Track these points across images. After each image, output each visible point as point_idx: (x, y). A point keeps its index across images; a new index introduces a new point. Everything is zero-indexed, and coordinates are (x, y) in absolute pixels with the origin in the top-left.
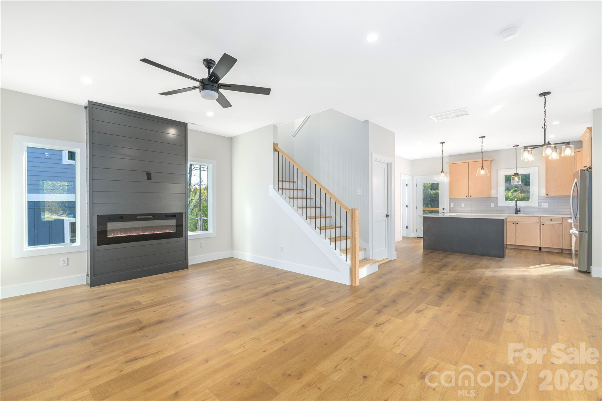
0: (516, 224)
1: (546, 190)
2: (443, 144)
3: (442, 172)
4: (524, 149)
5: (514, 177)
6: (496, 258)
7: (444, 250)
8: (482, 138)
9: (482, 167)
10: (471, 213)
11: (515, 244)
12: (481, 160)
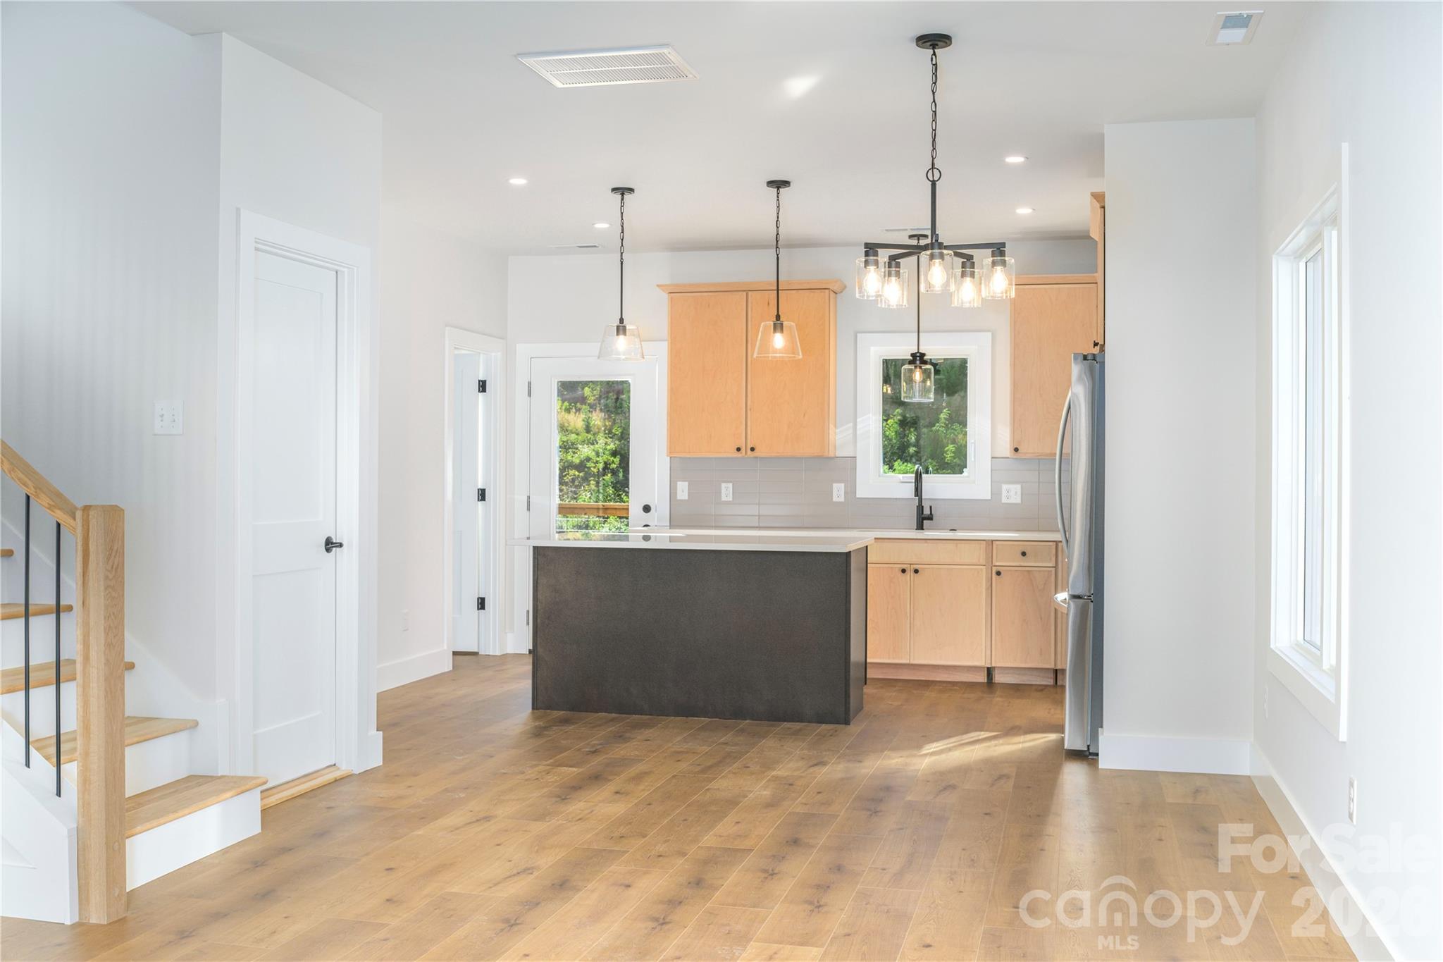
0: (912, 573)
1: (1014, 432)
2: (627, 197)
3: (621, 329)
4: (867, 254)
5: (911, 371)
6: (819, 725)
7: (623, 708)
8: (778, 188)
9: (778, 317)
10: (759, 528)
11: (908, 662)
12: (776, 288)
